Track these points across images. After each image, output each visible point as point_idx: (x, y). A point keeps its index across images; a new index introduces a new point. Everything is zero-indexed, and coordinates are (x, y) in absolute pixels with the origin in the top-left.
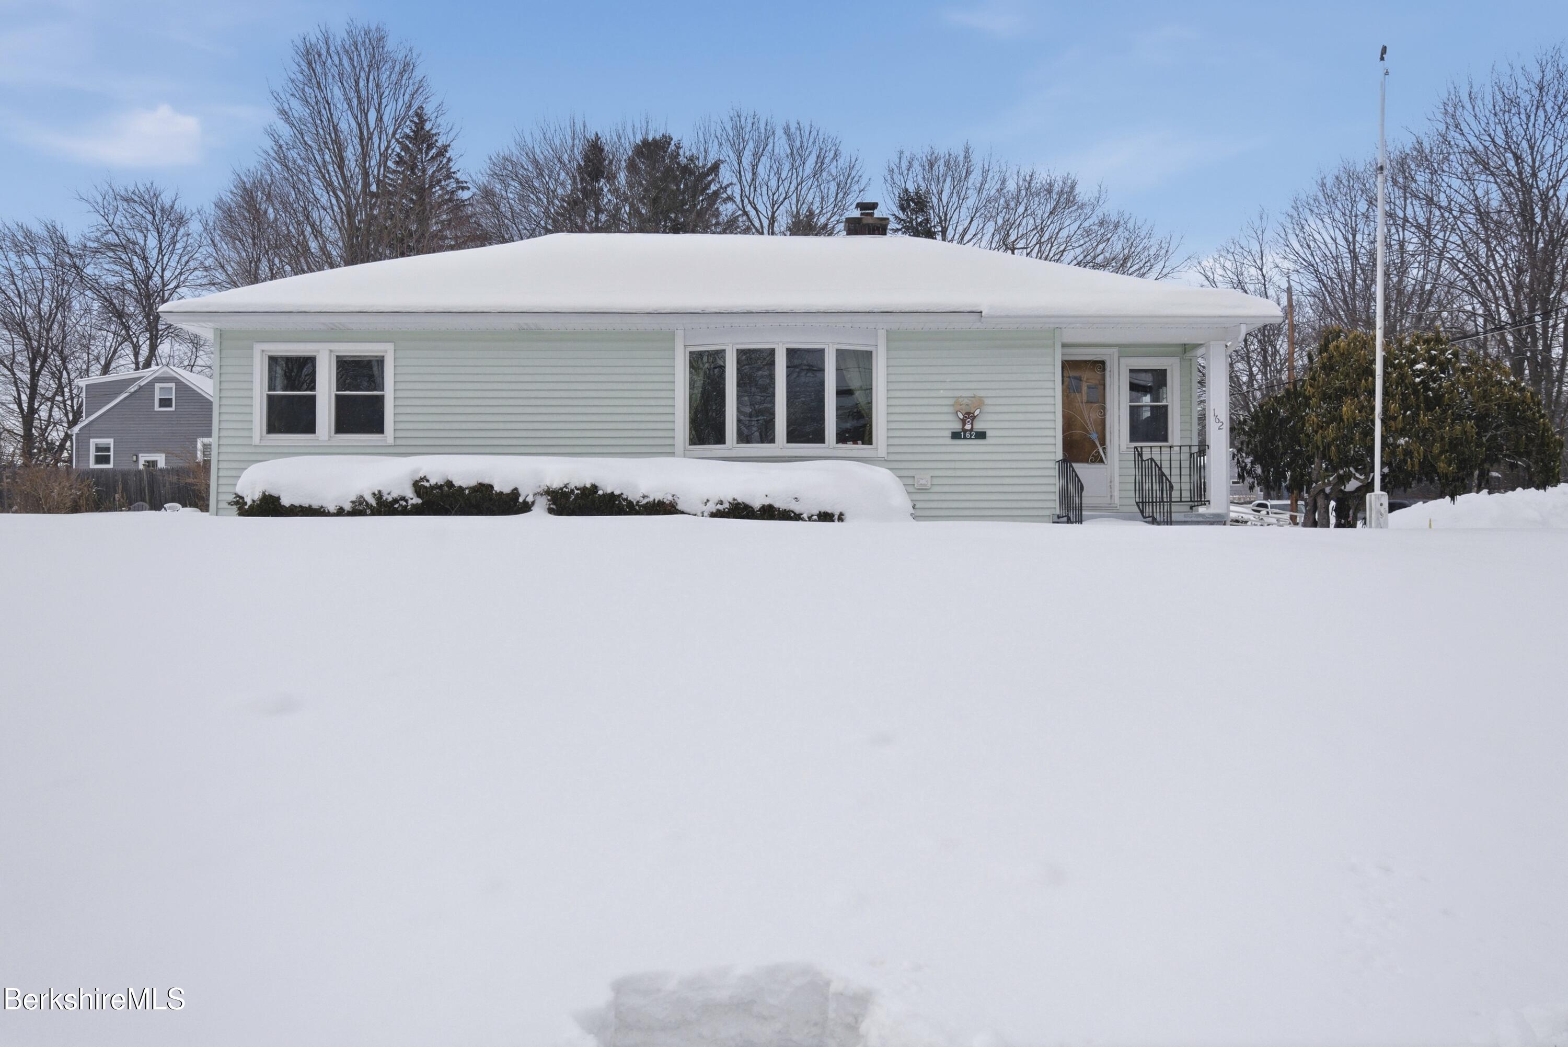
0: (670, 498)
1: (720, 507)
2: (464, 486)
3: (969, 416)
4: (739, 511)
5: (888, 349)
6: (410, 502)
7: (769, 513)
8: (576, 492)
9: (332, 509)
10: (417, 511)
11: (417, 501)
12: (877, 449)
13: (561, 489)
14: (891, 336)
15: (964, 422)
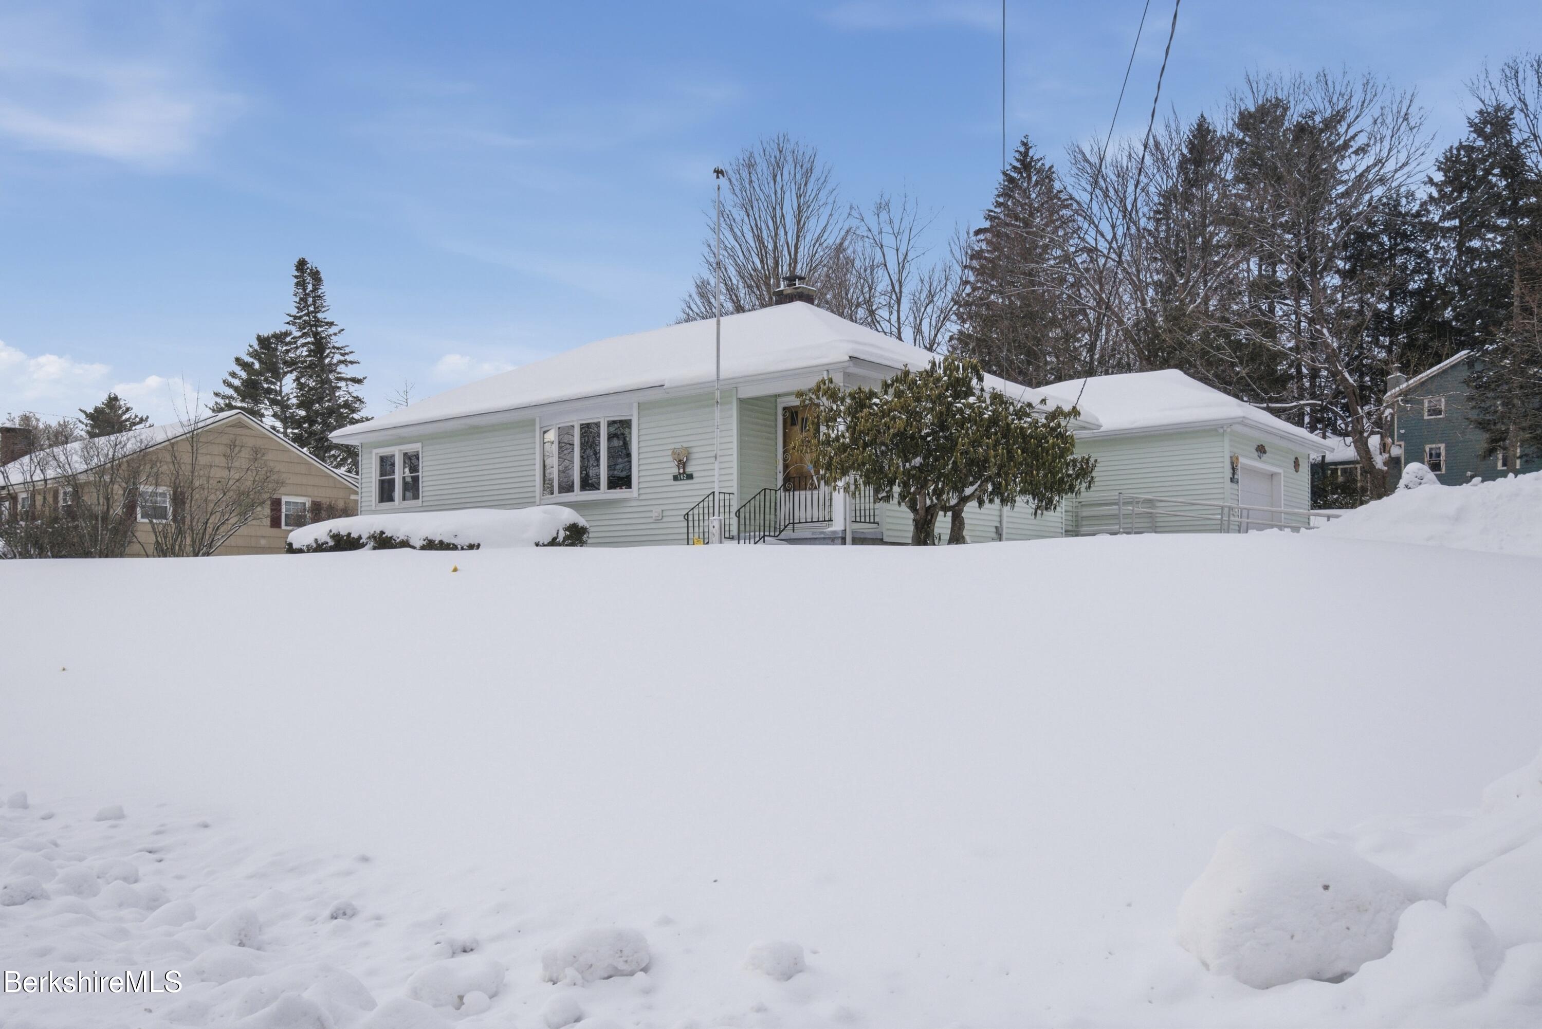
3: (682, 464)
5: (640, 417)
11: (331, 543)
12: (636, 492)
14: (644, 407)
15: (679, 468)
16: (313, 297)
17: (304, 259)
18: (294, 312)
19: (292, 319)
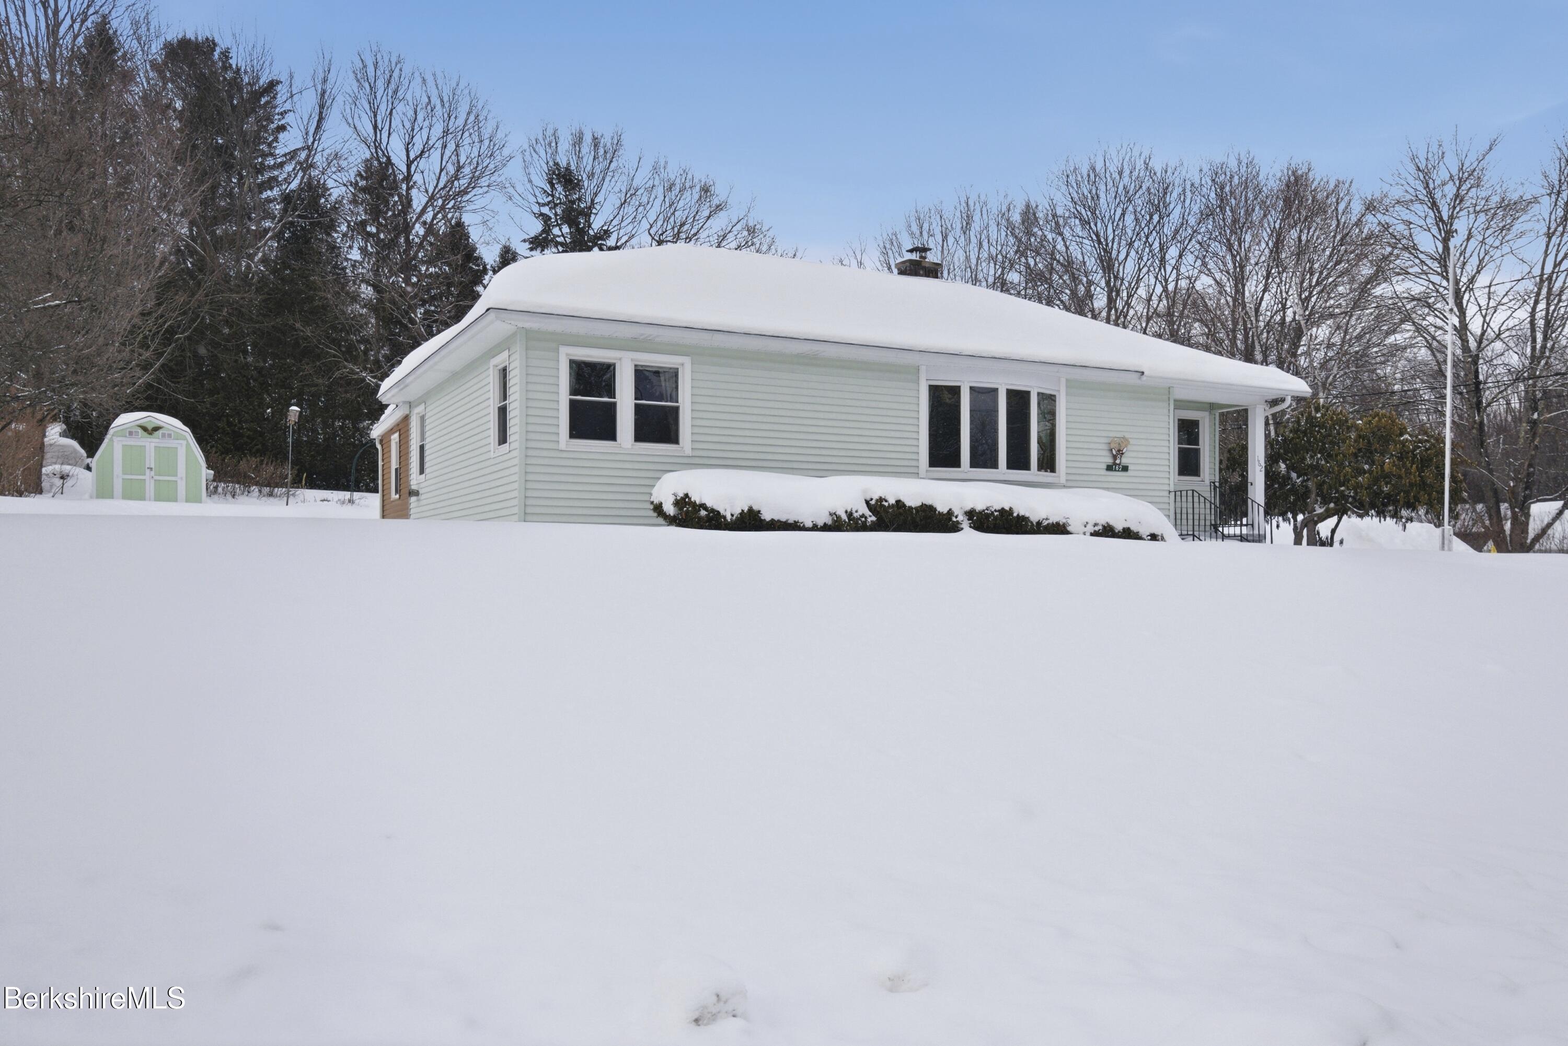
0: (1064, 521)
1: (1097, 528)
2: (913, 506)
3: (1119, 453)
4: (1107, 531)
5: (1067, 394)
6: (869, 519)
7: (1128, 534)
8: (996, 514)
9: (809, 524)
10: (875, 528)
11: (872, 520)
12: (1059, 477)
13: (984, 511)
14: (1070, 384)
15: (1115, 457)
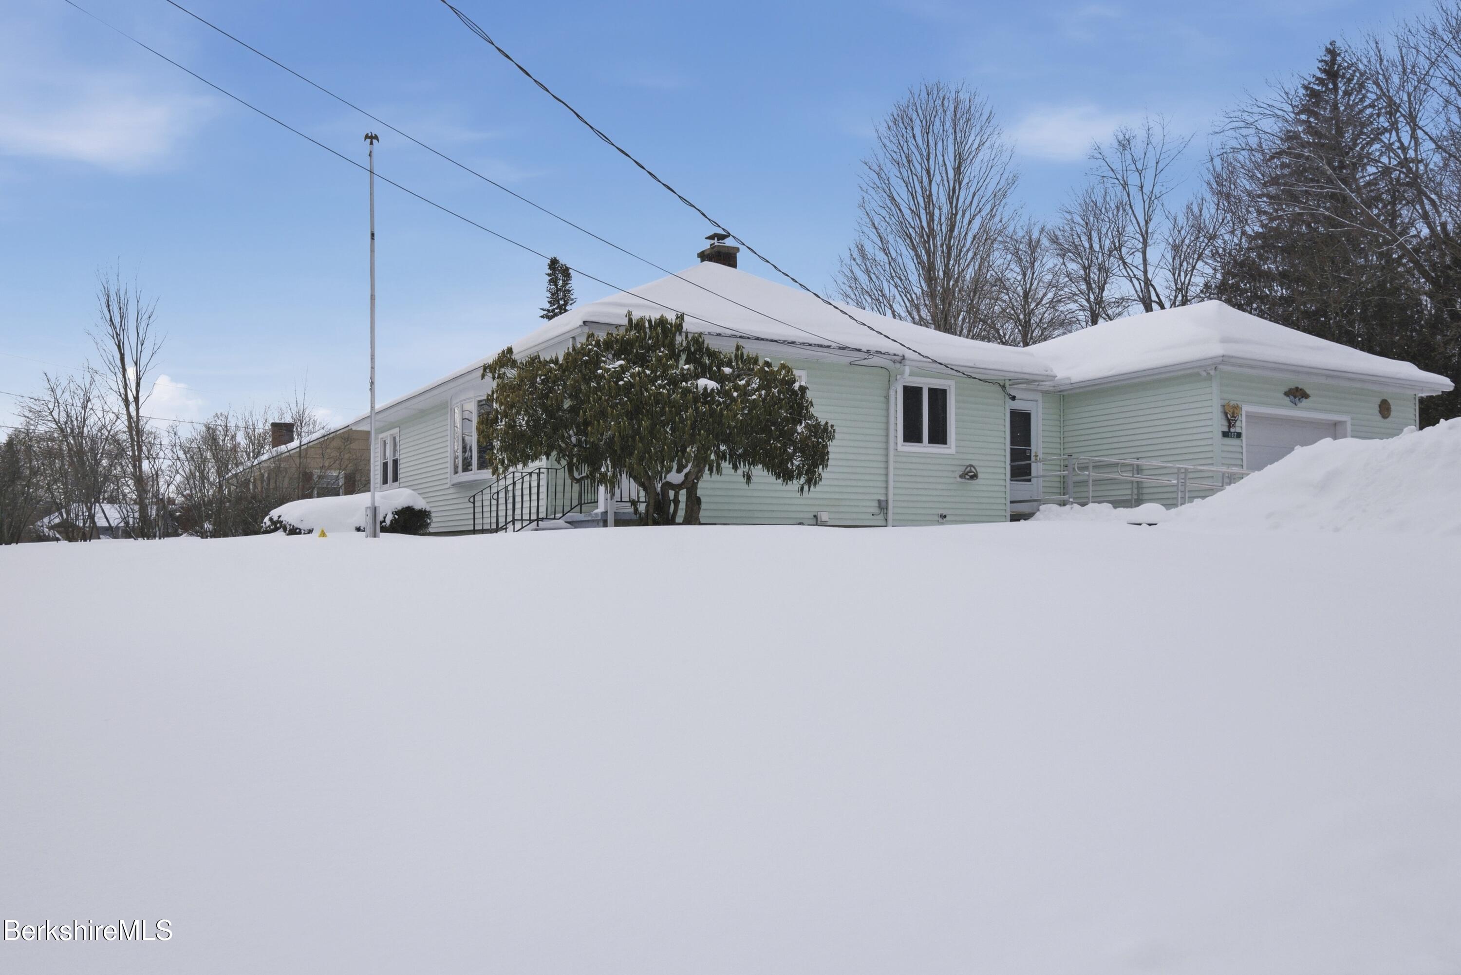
16: (564, 292)
17: (555, 258)
18: (547, 306)
19: (545, 312)
